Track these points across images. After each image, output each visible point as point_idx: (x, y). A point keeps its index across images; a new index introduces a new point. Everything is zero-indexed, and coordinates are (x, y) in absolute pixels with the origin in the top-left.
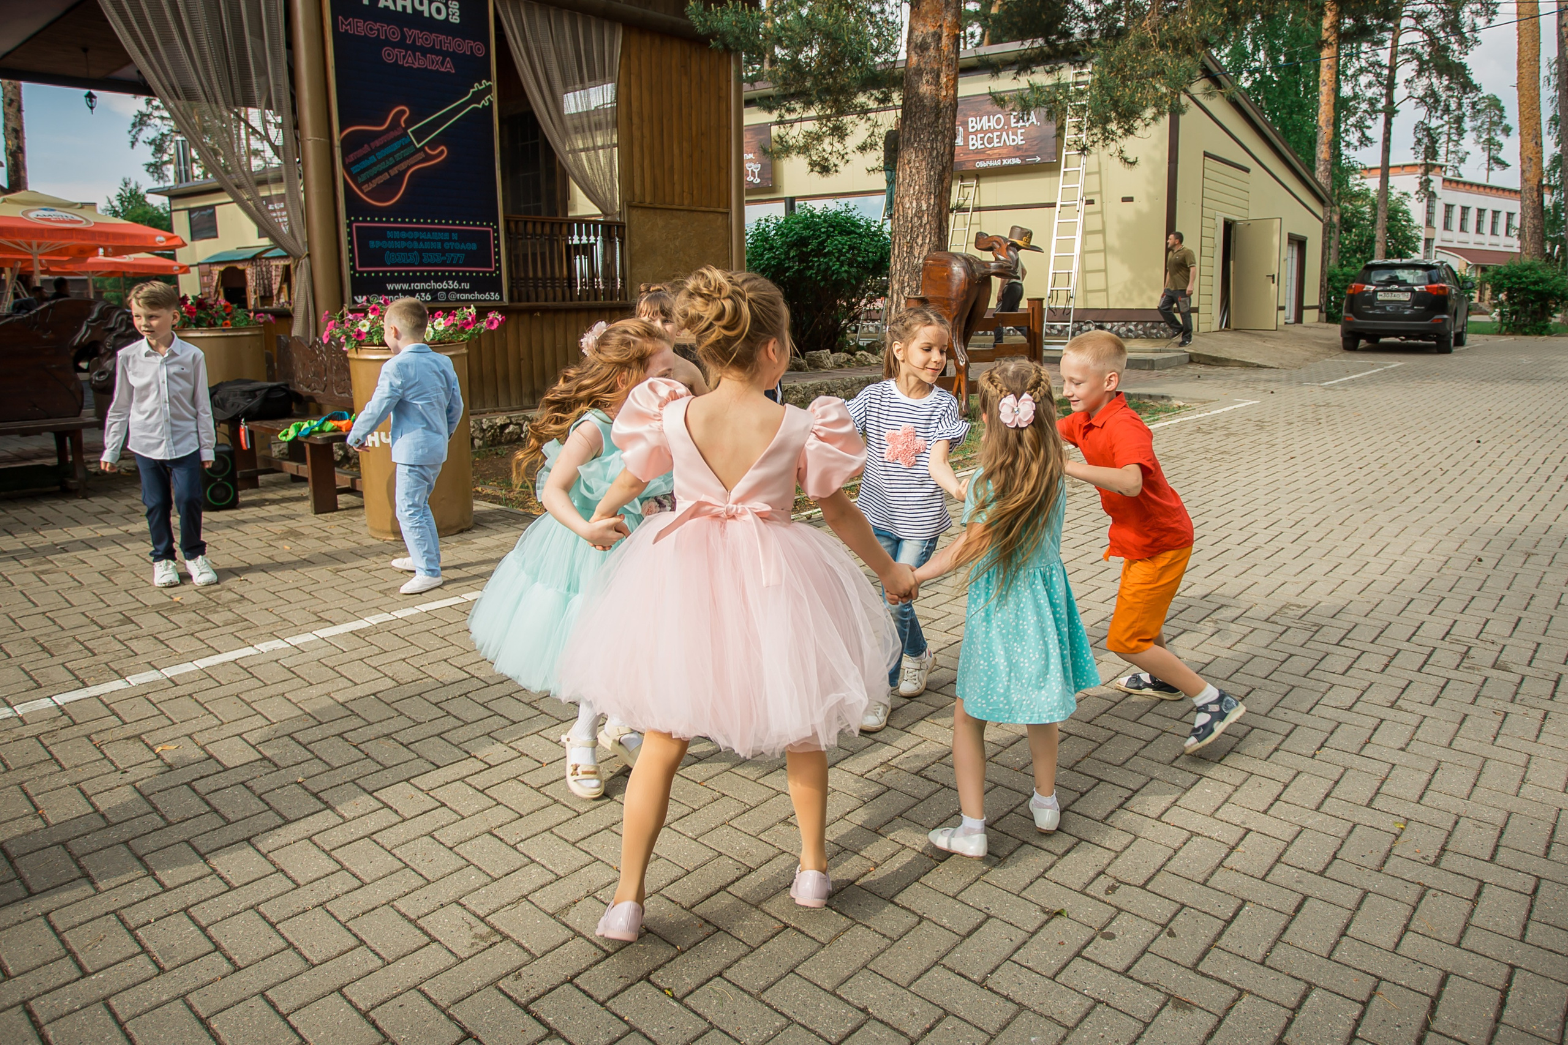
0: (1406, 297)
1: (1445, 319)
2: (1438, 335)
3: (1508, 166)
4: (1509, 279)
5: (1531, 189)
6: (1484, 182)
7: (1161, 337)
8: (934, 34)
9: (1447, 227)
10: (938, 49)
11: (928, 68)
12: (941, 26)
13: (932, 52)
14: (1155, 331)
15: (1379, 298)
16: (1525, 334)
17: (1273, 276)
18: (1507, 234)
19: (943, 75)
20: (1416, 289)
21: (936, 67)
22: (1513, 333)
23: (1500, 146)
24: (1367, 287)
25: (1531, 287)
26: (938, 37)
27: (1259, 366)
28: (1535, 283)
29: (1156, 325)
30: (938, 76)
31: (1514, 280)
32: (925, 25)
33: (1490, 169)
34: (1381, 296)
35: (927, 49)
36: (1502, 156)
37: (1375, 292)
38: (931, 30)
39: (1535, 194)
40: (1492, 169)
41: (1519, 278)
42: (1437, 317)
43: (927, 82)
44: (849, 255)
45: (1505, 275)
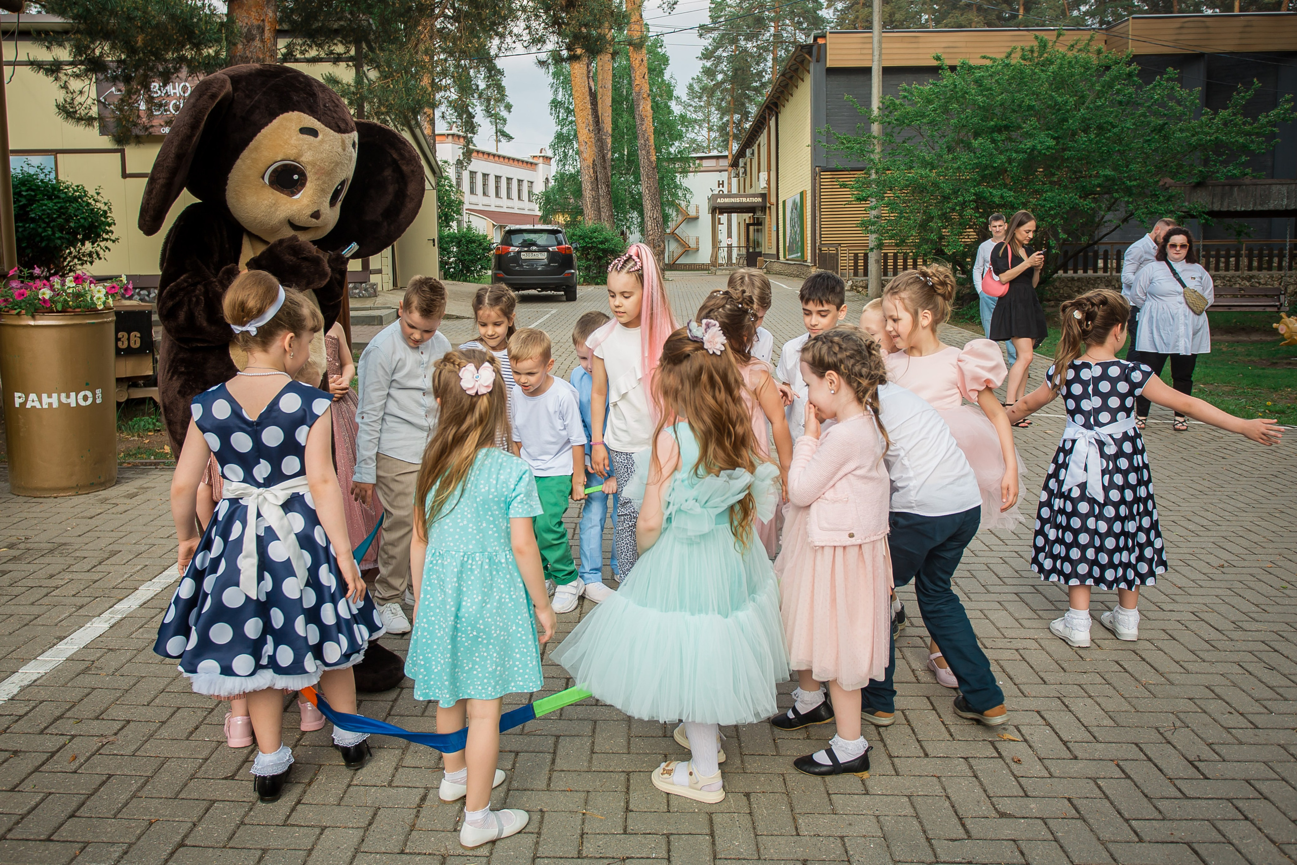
0: (543, 256)
1: (573, 273)
2: (567, 286)
3: (512, 138)
4: (583, 239)
5: (588, 167)
6: (494, 152)
7: (364, 297)
8: (259, 27)
9: (472, 192)
14: (357, 291)
15: (521, 257)
17: (434, 240)
20: (550, 249)
22: (589, 284)
23: (505, 120)
24: (512, 248)
25: (600, 246)
26: (261, 30)
28: (602, 243)
29: (358, 285)
31: (587, 240)
32: (249, 18)
33: (498, 141)
34: (524, 256)
36: (507, 129)
37: (519, 253)
38: (256, 23)
39: (592, 171)
40: (500, 141)
41: (591, 239)
42: (567, 271)
44: (60, 221)
45: (580, 236)
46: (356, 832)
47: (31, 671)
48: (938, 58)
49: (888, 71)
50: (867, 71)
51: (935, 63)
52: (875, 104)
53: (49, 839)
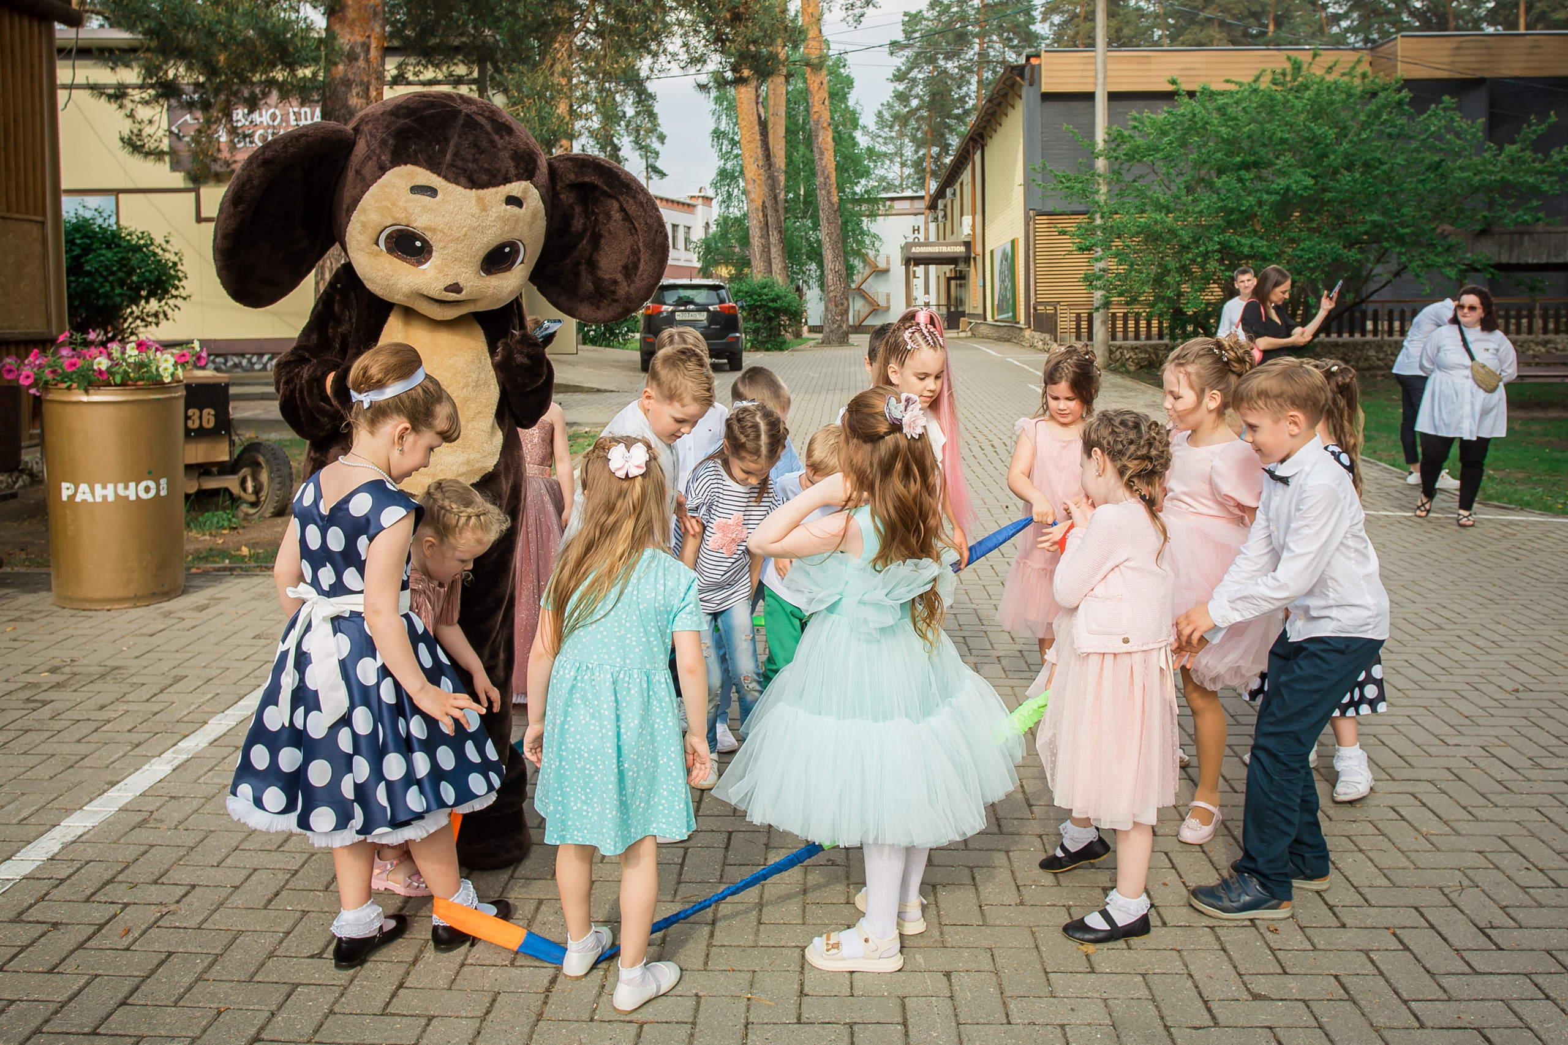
0: (702, 316)
1: (738, 338)
2: (731, 353)
4: (750, 296)
5: (757, 209)
8: (363, 44)
10: (367, 60)
11: (358, 80)
12: (369, 37)
13: (361, 63)
15: (678, 318)
16: (768, 350)
18: (686, 249)
19: (371, 88)
20: (711, 308)
21: (366, 79)
22: (758, 350)
24: (664, 307)
25: (771, 304)
26: (367, 48)
27: (599, 391)
28: (773, 300)
30: (368, 89)
31: (755, 297)
32: (352, 34)
34: (679, 316)
35: (357, 59)
36: (659, 164)
37: (673, 312)
38: (360, 39)
39: (761, 214)
40: (651, 178)
41: (760, 295)
42: (731, 335)
43: (358, 94)
44: (120, 274)
45: (747, 292)
46: (470, 1022)
47: (75, 825)
48: (1173, 82)
49: (1113, 97)
50: (1090, 97)
51: (1170, 88)
52: (1100, 136)
53: (94, 1033)
